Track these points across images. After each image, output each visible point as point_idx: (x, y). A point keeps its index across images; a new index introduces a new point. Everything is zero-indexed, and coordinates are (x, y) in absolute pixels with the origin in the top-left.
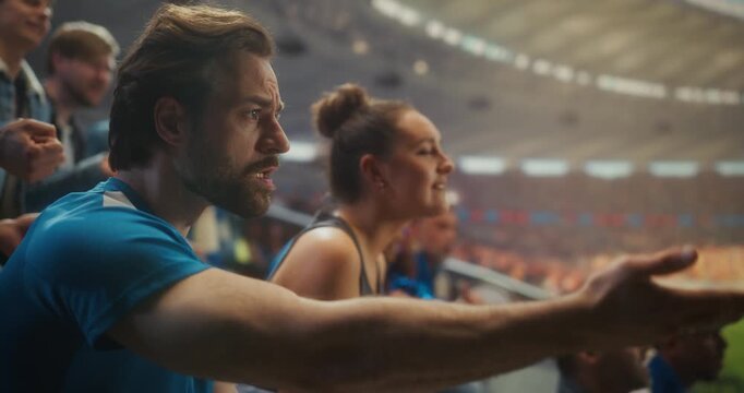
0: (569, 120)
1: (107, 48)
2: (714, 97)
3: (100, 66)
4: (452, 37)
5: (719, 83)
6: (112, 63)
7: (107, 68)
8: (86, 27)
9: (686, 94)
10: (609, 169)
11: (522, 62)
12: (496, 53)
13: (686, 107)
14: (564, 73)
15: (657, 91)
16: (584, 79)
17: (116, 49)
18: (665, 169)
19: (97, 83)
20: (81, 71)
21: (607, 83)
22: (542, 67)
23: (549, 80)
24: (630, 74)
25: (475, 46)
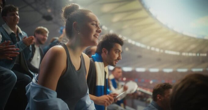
0: (159, 60)
1: (46, 32)
2: (190, 54)
3: (45, 36)
4: (134, 43)
5: (191, 51)
6: (47, 35)
7: (46, 36)
8: (42, 27)
9: (184, 54)
10: (168, 70)
11: (148, 48)
12: (143, 46)
13: (184, 57)
14: (157, 50)
15: (178, 53)
16: (162, 51)
17: (48, 32)
18: (180, 70)
19: (44, 39)
20: (41, 36)
21: (167, 52)
22: (153, 49)
23: (155, 51)
24: (171, 50)
25: (138, 44)
